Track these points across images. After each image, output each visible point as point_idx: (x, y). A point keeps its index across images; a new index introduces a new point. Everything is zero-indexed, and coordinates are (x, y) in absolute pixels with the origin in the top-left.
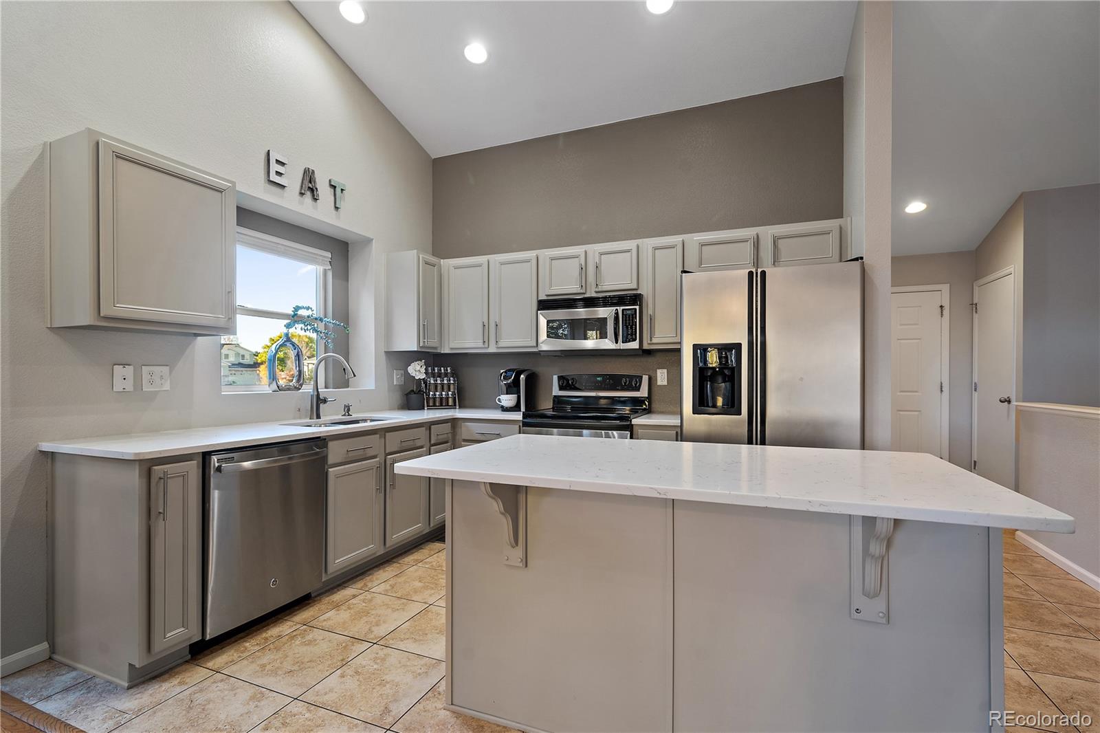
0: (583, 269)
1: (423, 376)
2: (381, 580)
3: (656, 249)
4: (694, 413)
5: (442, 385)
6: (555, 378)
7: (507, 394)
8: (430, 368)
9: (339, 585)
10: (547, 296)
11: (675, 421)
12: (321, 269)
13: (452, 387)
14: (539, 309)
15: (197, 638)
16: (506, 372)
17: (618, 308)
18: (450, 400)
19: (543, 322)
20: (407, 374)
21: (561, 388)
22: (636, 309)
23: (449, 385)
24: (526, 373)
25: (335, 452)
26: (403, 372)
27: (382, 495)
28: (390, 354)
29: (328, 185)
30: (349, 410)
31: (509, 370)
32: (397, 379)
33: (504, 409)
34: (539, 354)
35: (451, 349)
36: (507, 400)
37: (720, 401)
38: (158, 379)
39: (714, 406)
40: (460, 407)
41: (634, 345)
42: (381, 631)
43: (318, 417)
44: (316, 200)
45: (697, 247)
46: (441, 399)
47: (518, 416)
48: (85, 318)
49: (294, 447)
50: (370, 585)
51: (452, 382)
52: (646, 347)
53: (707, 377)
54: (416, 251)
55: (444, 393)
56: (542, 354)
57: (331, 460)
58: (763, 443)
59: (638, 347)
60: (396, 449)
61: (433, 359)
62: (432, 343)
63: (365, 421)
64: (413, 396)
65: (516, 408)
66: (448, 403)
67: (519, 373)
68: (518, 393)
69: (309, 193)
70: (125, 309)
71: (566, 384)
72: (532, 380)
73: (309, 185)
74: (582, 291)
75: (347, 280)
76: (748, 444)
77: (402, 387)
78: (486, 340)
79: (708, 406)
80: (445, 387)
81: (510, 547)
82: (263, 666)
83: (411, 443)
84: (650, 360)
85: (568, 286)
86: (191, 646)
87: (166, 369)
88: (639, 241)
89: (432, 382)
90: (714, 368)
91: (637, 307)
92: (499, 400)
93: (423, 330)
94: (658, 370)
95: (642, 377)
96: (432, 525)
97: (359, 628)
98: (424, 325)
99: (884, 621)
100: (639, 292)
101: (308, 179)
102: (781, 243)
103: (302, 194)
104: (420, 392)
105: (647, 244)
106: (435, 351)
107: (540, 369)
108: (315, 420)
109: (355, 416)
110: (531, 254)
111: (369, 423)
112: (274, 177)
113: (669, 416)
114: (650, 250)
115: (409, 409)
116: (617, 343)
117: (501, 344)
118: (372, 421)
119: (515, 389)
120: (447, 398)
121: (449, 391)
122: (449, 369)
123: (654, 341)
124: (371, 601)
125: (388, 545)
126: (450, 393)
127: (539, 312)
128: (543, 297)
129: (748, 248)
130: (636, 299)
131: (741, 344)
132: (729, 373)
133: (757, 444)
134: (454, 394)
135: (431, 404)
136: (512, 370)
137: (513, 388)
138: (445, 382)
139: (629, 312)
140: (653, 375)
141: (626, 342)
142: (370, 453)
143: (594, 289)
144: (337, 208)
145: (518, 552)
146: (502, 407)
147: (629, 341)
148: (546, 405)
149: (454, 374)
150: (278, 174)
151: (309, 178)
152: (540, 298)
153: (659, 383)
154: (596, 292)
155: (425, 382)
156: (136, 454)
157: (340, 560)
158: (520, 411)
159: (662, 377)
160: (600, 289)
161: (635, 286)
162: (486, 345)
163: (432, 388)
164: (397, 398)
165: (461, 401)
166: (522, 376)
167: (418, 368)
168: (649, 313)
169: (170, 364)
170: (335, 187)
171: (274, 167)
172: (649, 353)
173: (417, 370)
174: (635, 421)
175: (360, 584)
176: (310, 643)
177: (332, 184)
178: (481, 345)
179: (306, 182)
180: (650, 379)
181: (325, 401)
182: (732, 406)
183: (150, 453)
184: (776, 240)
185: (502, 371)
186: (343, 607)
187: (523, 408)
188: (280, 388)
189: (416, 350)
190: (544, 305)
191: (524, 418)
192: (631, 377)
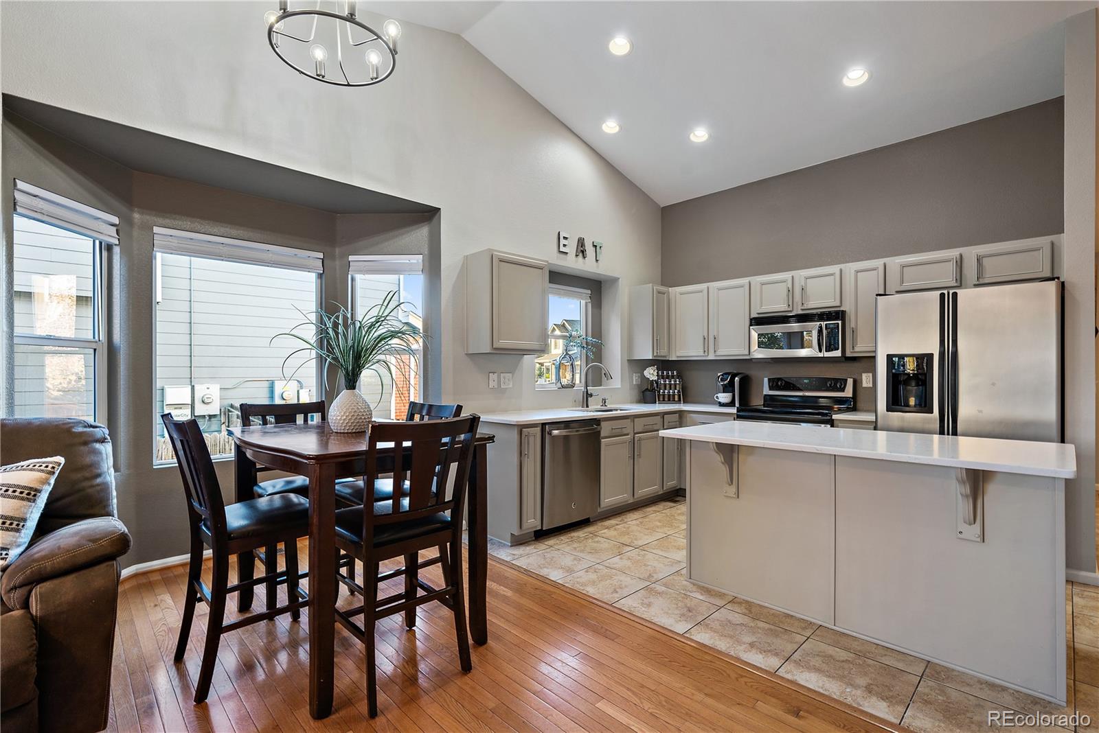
0: (791, 292)
1: (656, 378)
2: (632, 519)
3: (857, 272)
4: (887, 411)
5: (670, 385)
6: (766, 380)
7: (724, 392)
8: (660, 372)
9: (606, 518)
10: (758, 314)
11: (871, 417)
12: (583, 302)
13: (678, 386)
14: (751, 325)
15: (539, 528)
16: (722, 375)
17: (822, 323)
18: (676, 397)
19: (755, 335)
20: (643, 377)
21: (771, 388)
22: (838, 324)
23: (675, 385)
24: (740, 376)
25: (605, 429)
26: (640, 374)
27: (632, 460)
28: (631, 362)
29: (591, 245)
30: (605, 402)
31: (726, 374)
32: (635, 379)
33: (721, 405)
34: (751, 361)
35: (678, 357)
36: (724, 397)
37: (912, 401)
38: (508, 381)
39: (907, 405)
40: (684, 402)
41: (838, 353)
42: (640, 543)
43: (587, 407)
44: (584, 257)
45: (898, 269)
46: (669, 395)
47: (734, 410)
48: (487, 349)
49: (572, 425)
50: (626, 520)
51: (678, 382)
52: (848, 354)
53: (901, 381)
54: (651, 284)
55: (671, 391)
56: (753, 360)
57: (603, 434)
58: (955, 433)
59: (840, 355)
60: (640, 431)
61: (663, 365)
62: (663, 353)
63: (617, 410)
64: (648, 393)
65: (732, 404)
66: (674, 399)
67: (734, 376)
68: (733, 392)
69: (581, 254)
70: (503, 343)
71: (774, 384)
72: (746, 382)
73: (581, 250)
74: (789, 309)
75: (601, 308)
76: (940, 434)
77: (639, 386)
78: (706, 350)
79: (901, 406)
80: (672, 386)
81: (727, 485)
82: (575, 548)
83: (650, 427)
84: (856, 365)
85: (777, 305)
86: (535, 532)
87: (510, 375)
88: (842, 266)
89: (662, 382)
90: (909, 374)
91: (840, 322)
92: (717, 397)
93: (656, 343)
94: (863, 374)
95: (846, 380)
96: (665, 489)
97: (625, 539)
98: (657, 340)
99: (979, 539)
100: (842, 309)
101: (580, 245)
102: (986, 261)
103: (577, 256)
104: (653, 390)
105: (850, 268)
106: (665, 359)
107: (753, 372)
108: (586, 408)
109: (609, 406)
110: (745, 281)
111: (619, 412)
112: (562, 249)
113: (865, 414)
114: (853, 272)
115: (645, 403)
116: (820, 351)
117: (719, 353)
118: (621, 410)
119: (731, 389)
120: (674, 395)
121: (676, 389)
122: (675, 372)
123: (857, 349)
124: (628, 528)
125: (635, 497)
126: (676, 391)
127: (751, 327)
128: (754, 315)
129: (951, 268)
130: (839, 315)
131: (933, 354)
132: (922, 377)
133: (948, 434)
134: (679, 391)
135: (661, 399)
136: (728, 374)
137: (728, 388)
138: (673, 382)
139: (832, 326)
140: (858, 378)
141: (829, 351)
142: (625, 431)
143: (800, 307)
144: (597, 261)
145: (733, 489)
146: (720, 403)
147: (832, 350)
148: (757, 402)
149: (679, 376)
150: (564, 245)
151: (581, 242)
152: (753, 316)
153: (865, 385)
154: (802, 310)
155: (657, 382)
156: (517, 422)
157: (609, 499)
158: (735, 406)
159: (866, 380)
160: (805, 307)
161: (838, 304)
162: (706, 354)
163: (662, 387)
164: (635, 394)
165: (685, 397)
166: (736, 378)
167: (652, 371)
168: (852, 326)
169: (511, 372)
170: (596, 246)
171: (563, 242)
172: (854, 359)
173: (651, 373)
174: (834, 417)
175: (620, 519)
176: (598, 542)
177: (595, 244)
178: (702, 354)
179: (580, 247)
180: (855, 382)
181: (591, 395)
182: (925, 406)
183: (523, 421)
184: (979, 260)
185: (719, 374)
186: (612, 529)
187: (737, 404)
188: (563, 387)
189: (651, 358)
190: (757, 321)
191: (738, 411)
192: (836, 380)
